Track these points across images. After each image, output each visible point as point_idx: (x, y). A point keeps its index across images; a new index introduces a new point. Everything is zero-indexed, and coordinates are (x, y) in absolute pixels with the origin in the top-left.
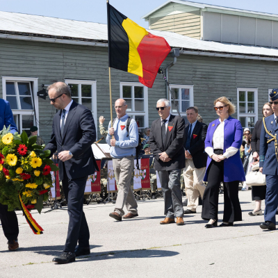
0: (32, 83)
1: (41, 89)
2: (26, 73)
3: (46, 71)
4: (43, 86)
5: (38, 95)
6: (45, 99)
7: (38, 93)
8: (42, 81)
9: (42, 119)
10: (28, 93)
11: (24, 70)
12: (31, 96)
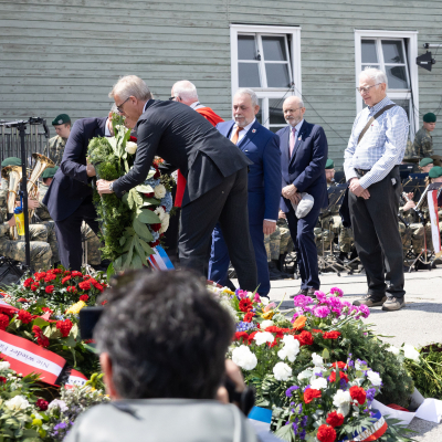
0: (406, 40)
1: (424, 51)
2: (396, 24)
3: (432, 18)
4: (427, 46)
5: (418, 63)
6: (430, 70)
7: (419, 60)
8: (425, 38)
9: (424, 106)
10: (399, 59)
11: (394, 17)
12: (405, 64)
